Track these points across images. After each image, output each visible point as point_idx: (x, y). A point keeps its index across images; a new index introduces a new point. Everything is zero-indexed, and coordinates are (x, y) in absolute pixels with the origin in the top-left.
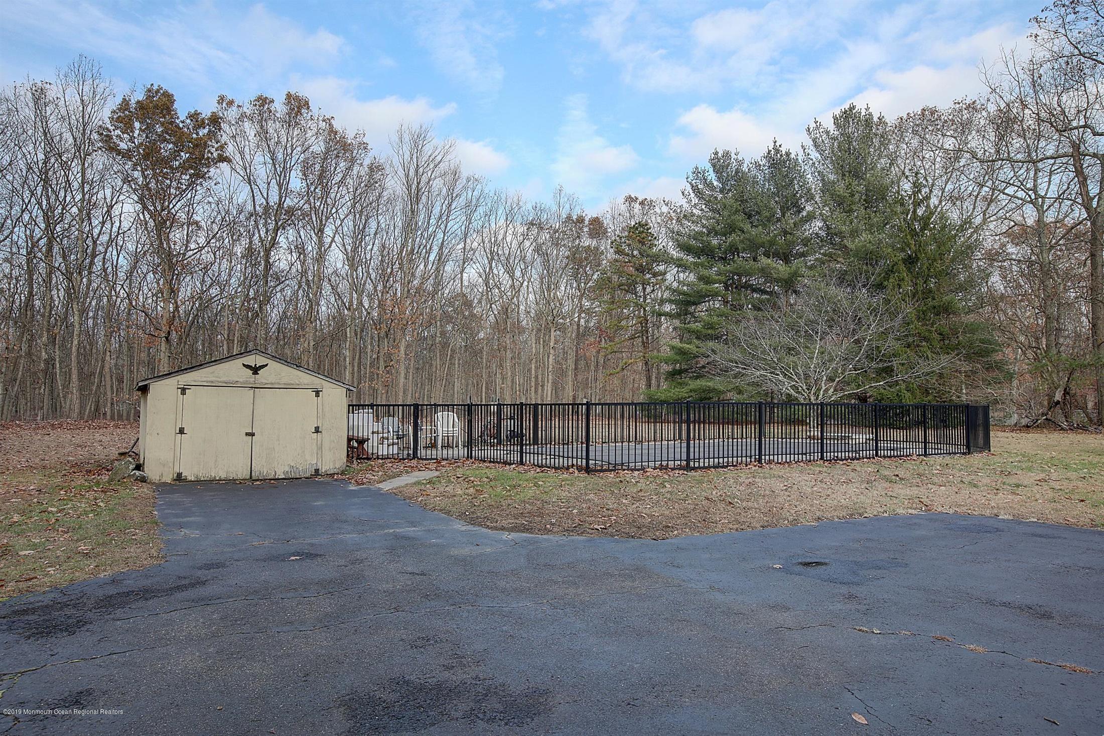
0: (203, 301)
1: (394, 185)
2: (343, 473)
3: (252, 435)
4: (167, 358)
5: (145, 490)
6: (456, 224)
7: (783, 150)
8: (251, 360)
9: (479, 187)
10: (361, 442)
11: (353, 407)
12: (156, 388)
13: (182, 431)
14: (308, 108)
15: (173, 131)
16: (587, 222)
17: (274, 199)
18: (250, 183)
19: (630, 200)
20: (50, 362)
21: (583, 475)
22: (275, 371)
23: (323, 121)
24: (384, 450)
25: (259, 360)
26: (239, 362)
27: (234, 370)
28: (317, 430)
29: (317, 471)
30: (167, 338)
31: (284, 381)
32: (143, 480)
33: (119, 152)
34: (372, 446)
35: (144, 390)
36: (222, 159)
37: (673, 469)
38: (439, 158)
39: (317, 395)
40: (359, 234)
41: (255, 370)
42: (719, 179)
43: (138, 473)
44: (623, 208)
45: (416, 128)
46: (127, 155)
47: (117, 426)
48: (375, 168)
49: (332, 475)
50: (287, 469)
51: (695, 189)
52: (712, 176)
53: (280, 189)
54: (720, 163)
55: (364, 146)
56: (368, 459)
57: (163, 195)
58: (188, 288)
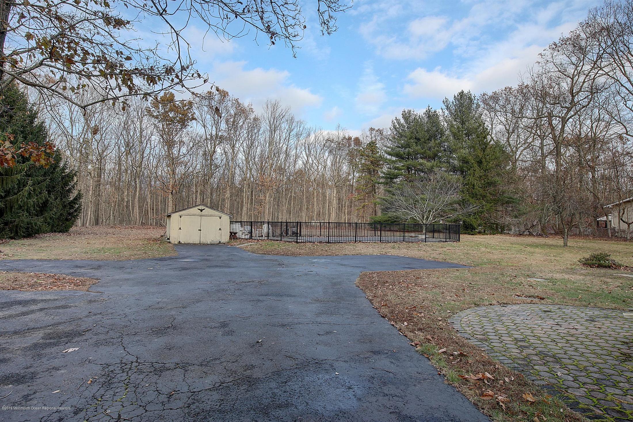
0: (186, 175)
1: (264, 126)
2: (228, 243)
3: (201, 230)
4: (171, 201)
5: (170, 245)
6: (292, 142)
7: (433, 110)
8: (200, 207)
9: (303, 125)
10: (235, 233)
11: (231, 222)
12: (173, 216)
13: (180, 229)
14: (228, 95)
15: (175, 108)
16: (353, 140)
17: (214, 133)
18: (204, 127)
19: (372, 129)
20: (128, 202)
21: (296, 244)
22: (207, 211)
23: (234, 100)
24: (243, 237)
25: (203, 207)
26: (197, 208)
27: (195, 210)
28: (220, 229)
29: (220, 242)
30: (171, 193)
31: (210, 214)
32: (170, 242)
33: (153, 116)
34: (239, 235)
35: (169, 216)
36: (193, 119)
37: (323, 243)
38: (284, 114)
39: (220, 218)
40: (250, 147)
41: (201, 210)
42: (406, 123)
43: (168, 240)
44: (368, 133)
45: (273, 102)
46: (156, 117)
47: (154, 228)
48: (256, 119)
49: (225, 243)
50: (211, 241)
51: (395, 127)
52: (402, 121)
53: (217, 129)
54: (406, 116)
55: (251, 110)
56: (237, 239)
57: (170, 133)
58: (180, 170)
